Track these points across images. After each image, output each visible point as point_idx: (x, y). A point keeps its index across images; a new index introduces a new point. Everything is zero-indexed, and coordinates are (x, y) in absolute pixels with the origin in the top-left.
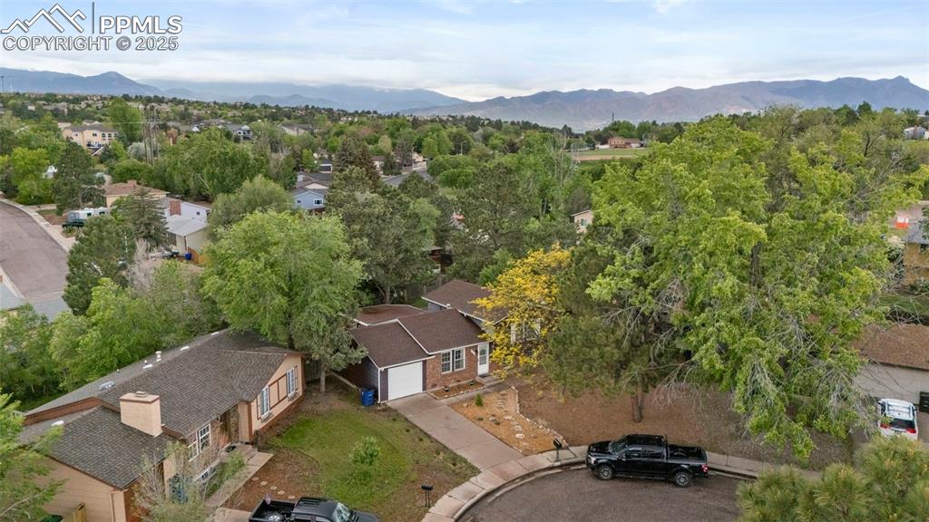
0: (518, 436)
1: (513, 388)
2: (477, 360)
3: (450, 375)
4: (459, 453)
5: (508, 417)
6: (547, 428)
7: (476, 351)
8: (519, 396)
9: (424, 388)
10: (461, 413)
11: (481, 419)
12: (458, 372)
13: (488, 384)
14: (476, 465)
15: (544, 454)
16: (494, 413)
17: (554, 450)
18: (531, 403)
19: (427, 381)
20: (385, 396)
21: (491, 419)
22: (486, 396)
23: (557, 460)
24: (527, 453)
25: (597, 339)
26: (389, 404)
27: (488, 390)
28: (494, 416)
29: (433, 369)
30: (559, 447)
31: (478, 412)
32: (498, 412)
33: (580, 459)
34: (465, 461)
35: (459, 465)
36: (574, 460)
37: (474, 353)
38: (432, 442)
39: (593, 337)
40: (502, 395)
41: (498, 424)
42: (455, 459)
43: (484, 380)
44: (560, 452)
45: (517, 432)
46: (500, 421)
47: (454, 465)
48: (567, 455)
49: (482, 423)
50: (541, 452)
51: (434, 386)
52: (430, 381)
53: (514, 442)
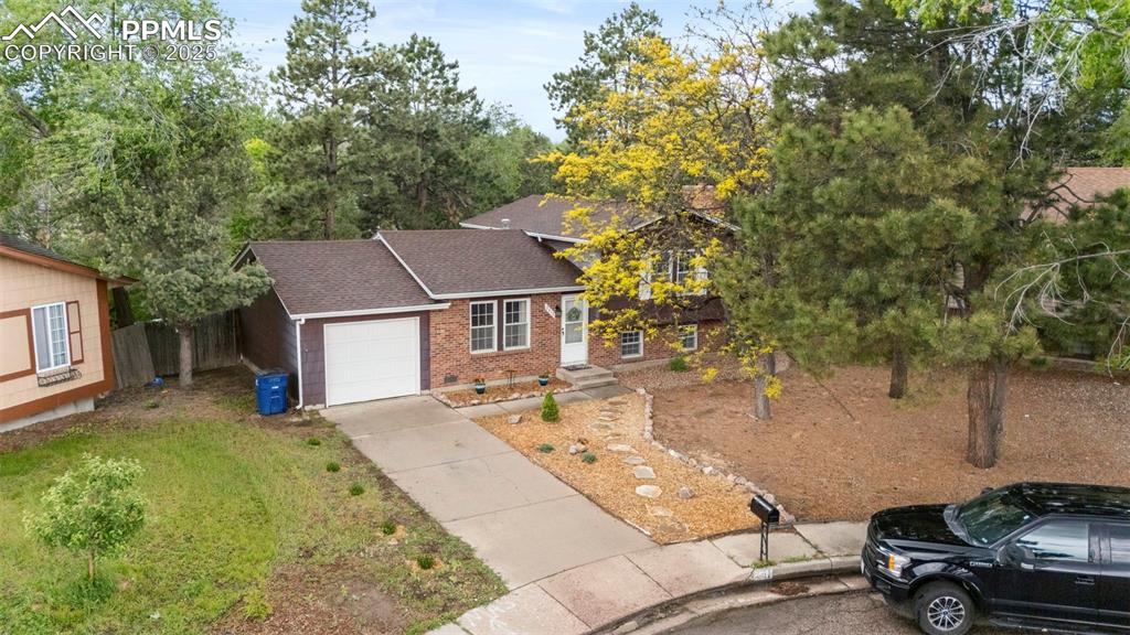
0: (641, 490)
1: (642, 391)
2: (558, 331)
3: (492, 358)
4: (454, 530)
5: (620, 447)
6: (726, 473)
7: (558, 309)
8: (653, 406)
9: (426, 384)
10: (499, 436)
11: (549, 449)
12: (510, 354)
13: (581, 383)
14: (498, 567)
15: (716, 542)
16: (585, 436)
17: (749, 531)
18: (684, 422)
19: (433, 366)
20: (317, 394)
21: (572, 449)
22: (574, 406)
23: (764, 562)
24: (665, 539)
25: (898, 179)
26: (323, 413)
27: (581, 394)
28: (582, 442)
29: (449, 337)
30: (769, 518)
31: (545, 433)
32: (594, 435)
33: (835, 561)
34: (467, 555)
35: (441, 567)
36: (818, 564)
37: (552, 313)
38: (387, 497)
39: (885, 178)
40: (611, 403)
41: (592, 460)
42: (436, 545)
43: (575, 375)
44: (771, 537)
45: (641, 482)
46: (597, 453)
47: (426, 564)
48: (794, 549)
49: (547, 458)
50: (710, 538)
51: (451, 379)
52: (439, 367)
53: (631, 507)
